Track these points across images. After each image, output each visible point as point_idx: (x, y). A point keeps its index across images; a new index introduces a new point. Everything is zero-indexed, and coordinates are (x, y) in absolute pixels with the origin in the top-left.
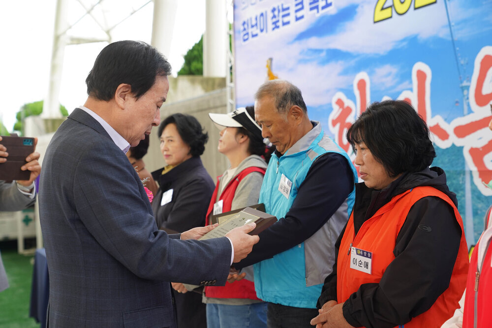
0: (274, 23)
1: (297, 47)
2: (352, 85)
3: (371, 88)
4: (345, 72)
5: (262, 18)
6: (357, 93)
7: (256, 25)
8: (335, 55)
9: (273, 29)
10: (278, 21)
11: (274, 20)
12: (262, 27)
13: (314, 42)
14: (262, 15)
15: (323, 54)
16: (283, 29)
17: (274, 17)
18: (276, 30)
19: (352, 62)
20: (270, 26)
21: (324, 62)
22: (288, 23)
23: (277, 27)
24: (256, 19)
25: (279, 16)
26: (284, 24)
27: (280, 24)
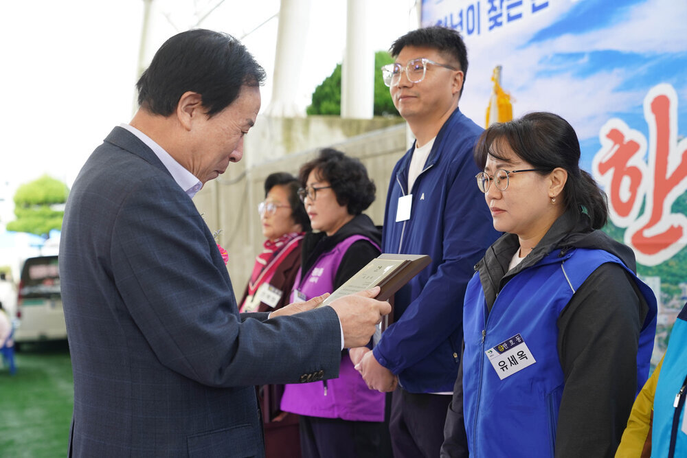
0: (494, 19)
1: (535, 53)
2: (641, 107)
3: (679, 109)
4: (628, 86)
5: (471, 13)
6: (650, 118)
7: (461, 23)
8: (606, 60)
9: (491, 28)
10: (500, 15)
11: (493, 14)
12: (471, 27)
13: (566, 43)
14: (471, 8)
15: (584, 61)
16: (508, 28)
17: (494, 8)
18: (496, 29)
19: (642, 70)
20: (485, 22)
21: (585, 73)
22: (519, 16)
23: (500, 24)
24: (461, 15)
25: (501, 7)
26: (510, 19)
27: (504, 19)
